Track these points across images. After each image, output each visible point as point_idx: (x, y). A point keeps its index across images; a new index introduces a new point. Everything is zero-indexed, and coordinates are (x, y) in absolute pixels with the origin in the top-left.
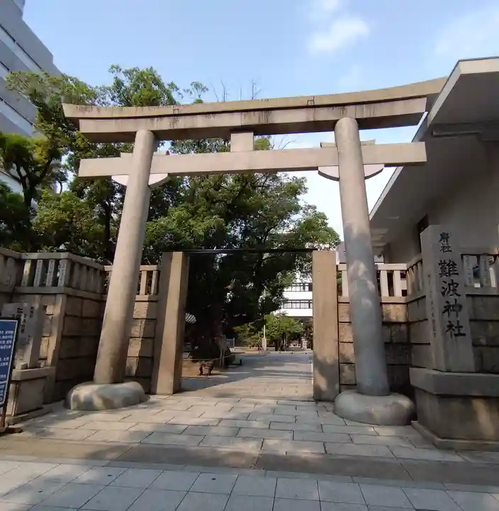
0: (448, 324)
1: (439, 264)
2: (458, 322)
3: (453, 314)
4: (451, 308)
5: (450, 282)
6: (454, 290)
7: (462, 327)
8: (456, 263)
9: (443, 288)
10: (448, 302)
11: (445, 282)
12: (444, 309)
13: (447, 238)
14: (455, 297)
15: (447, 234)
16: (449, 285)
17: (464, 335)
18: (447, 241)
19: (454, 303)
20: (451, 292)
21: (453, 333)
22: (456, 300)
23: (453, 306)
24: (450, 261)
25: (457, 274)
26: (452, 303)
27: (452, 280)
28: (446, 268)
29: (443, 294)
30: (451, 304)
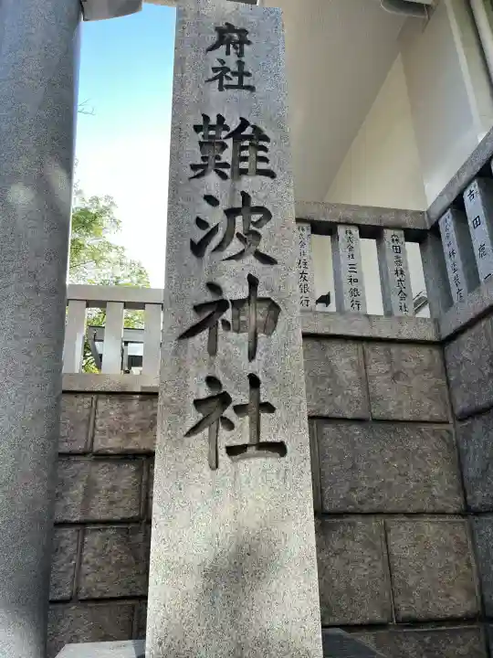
0: (204, 392)
1: (197, 129)
2: (254, 382)
3: (233, 344)
4: (228, 315)
5: (238, 204)
6: (251, 236)
7: (269, 408)
8: (267, 132)
9: (201, 223)
10: (214, 287)
11: (211, 200)
12: (192, 319)
13: (243, 41)
14: (251, 265)
15: (243, 32)
16: (231, 213)
17: (279, 448)
18: (241, 54)
19: (243, 293)
20: (235, 246)
21: (226, 438)
22: (253, 282)
23: (238, 304)
24: (244, 123)
25: (270, 174)
26: (235, 290)
27: (246, 197)
28: (224, 146)
29: (198, 249)
30: (228, 296)
